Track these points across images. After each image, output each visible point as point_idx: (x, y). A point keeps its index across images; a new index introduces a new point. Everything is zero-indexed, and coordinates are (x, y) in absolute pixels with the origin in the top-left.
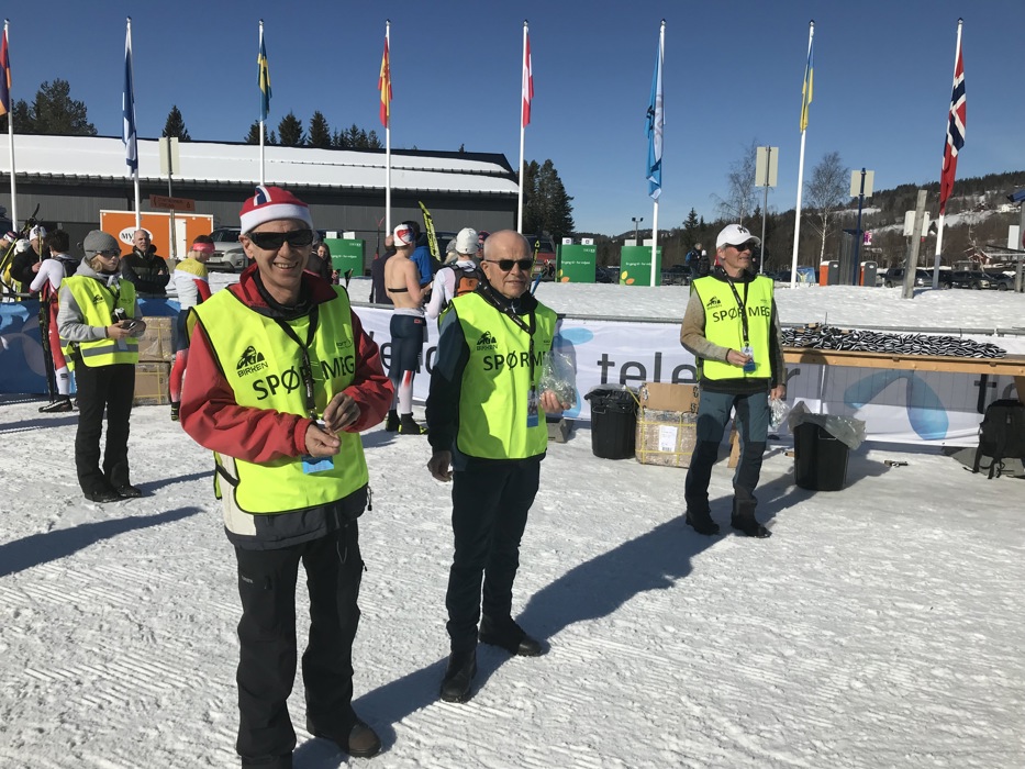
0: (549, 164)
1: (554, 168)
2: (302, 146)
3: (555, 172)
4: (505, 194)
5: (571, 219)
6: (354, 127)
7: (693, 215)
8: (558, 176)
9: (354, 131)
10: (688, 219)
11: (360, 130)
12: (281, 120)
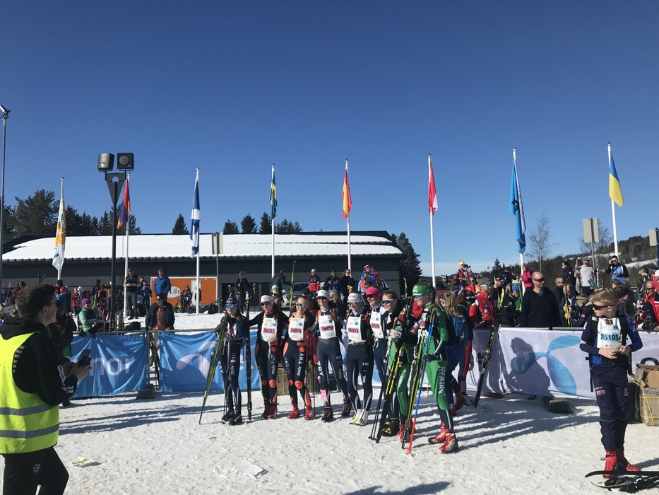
0: (403, 236)
1: (406, 237)
2: (255, 233)
3: (407, 240)
4: (392, 255)
5: (419, 269)
6: (285, 220)
7: (497, 263)
8: (410, 242)
9: (285, 223)
10: (494, 265)
11: (289, 222)
12: (243, 219)
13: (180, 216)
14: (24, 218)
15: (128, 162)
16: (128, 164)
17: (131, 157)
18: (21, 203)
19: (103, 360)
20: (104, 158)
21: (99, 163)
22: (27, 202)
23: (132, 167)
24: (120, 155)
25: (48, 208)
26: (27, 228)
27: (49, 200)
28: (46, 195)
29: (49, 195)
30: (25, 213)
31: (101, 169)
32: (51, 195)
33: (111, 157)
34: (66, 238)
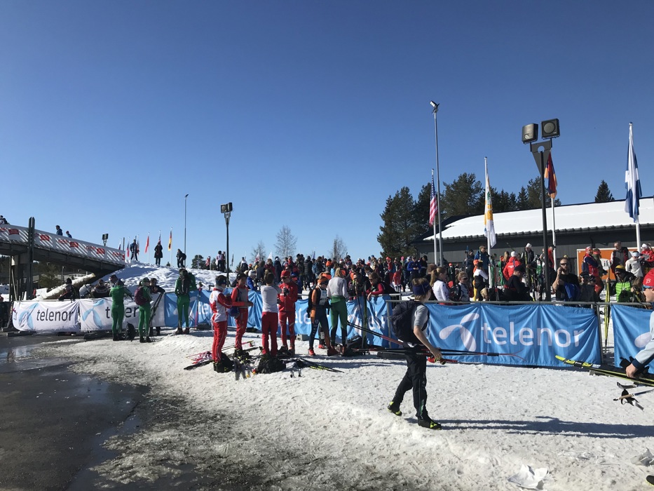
13: (603, 182)
14: (452, 200)
15: (553, 129)
16: (553, 132)
17: (556, 123)
18: (448, 187)
19: (550, 330)
20: (529, 129)
21: (524, 134)
22: (453, 186)
23: (558, 133)
24: (544, 123)
25: (470, 189)
26: (454, 209)
27: (471, 182)
28: (468, 177)
29: (470, 177)
30: (452, 196)
31: (526, 141)
32: (472, 177)
33: (536, 127)
34: (494, 215)
